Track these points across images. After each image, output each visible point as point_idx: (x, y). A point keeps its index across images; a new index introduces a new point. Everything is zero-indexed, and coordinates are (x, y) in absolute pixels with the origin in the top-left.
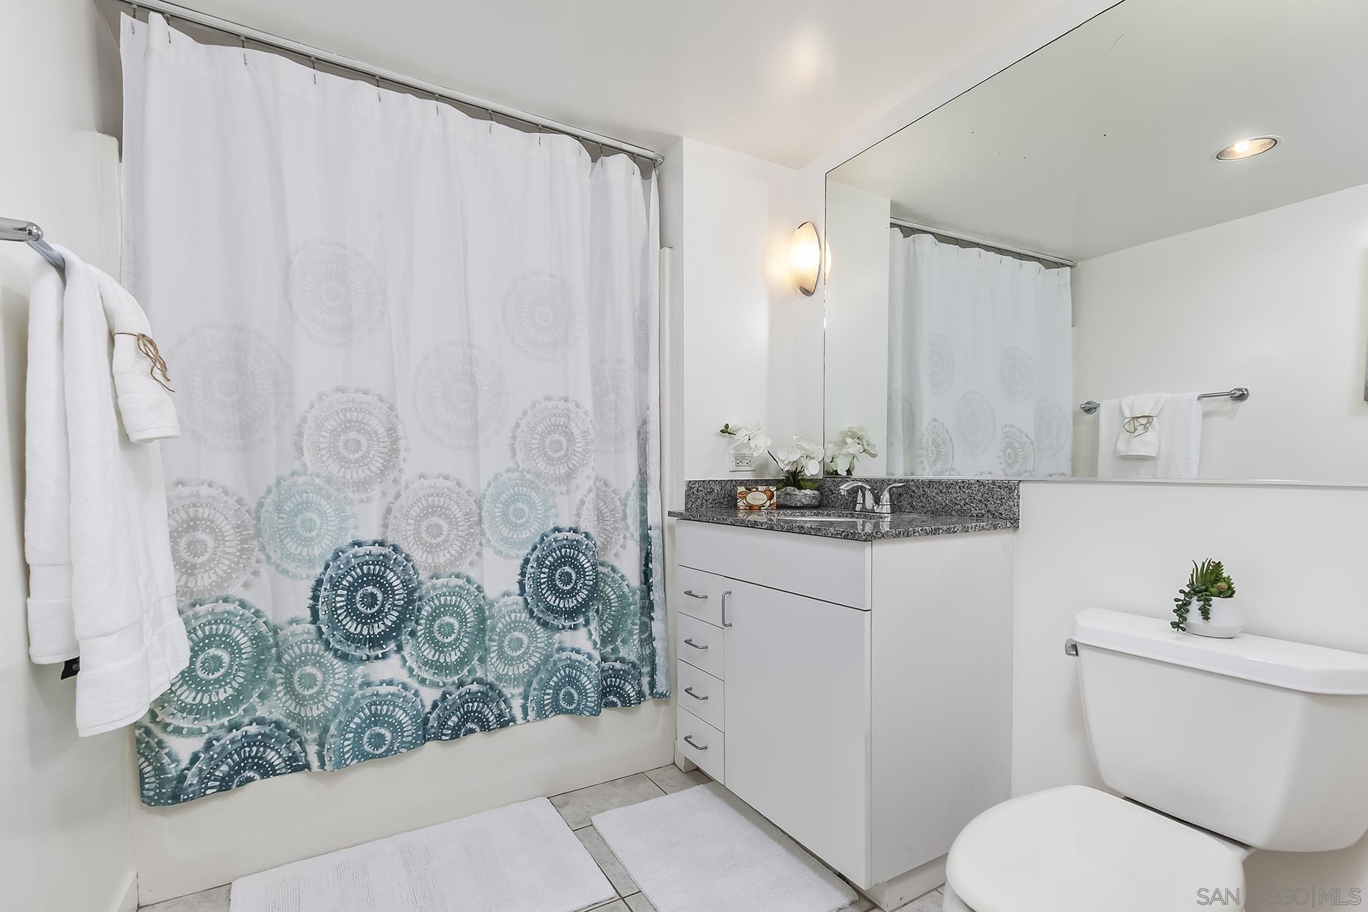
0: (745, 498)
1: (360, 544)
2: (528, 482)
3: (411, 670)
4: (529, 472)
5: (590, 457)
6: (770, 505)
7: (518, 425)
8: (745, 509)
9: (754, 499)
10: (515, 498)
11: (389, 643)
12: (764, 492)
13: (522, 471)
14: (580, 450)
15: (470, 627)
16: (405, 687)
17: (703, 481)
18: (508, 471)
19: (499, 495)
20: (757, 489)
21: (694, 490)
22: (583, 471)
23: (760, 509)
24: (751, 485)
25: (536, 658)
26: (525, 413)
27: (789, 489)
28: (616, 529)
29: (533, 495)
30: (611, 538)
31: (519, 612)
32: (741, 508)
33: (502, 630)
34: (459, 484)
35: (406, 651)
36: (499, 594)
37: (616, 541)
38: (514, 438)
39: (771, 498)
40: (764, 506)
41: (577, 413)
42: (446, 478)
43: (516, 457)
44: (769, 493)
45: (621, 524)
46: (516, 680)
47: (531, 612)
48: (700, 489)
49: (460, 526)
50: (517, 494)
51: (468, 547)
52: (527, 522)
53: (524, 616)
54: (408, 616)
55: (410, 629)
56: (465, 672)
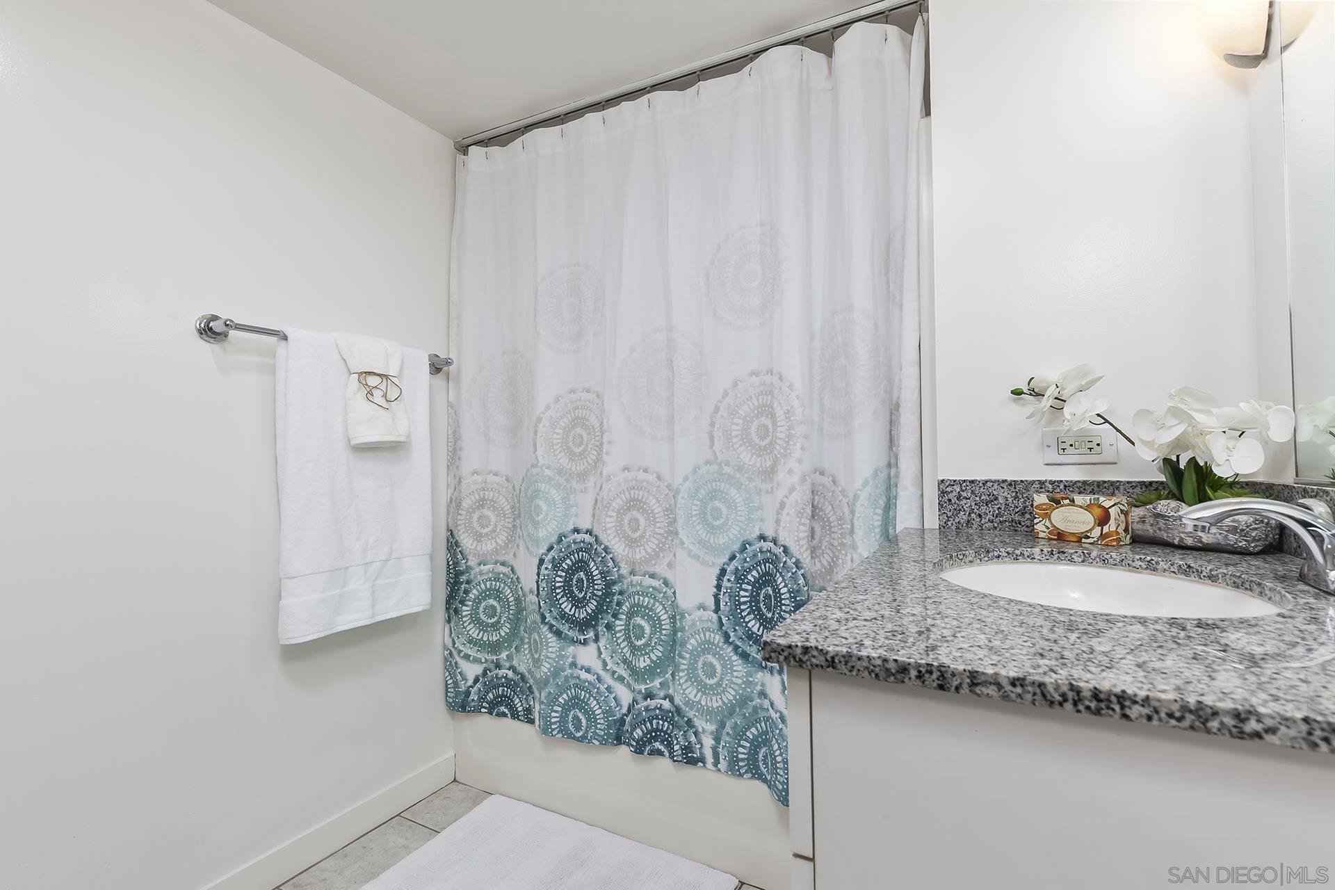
0: (1048, 516)
1: (576, 530)
2: (726, 476)
3: (605, 664)
4: (727, 464)
5: (795, 445)
6: (1102, 536)
7: (717, 409)
8: (1050, 539)
9: (1066, 520)
10: (713, 495)
11: (589, 630)
12: (1088, 508)
13: (720, 464)
14: (783, 436)
15: (665, 635)
16: (599, 679)
17: (972, 482)
18: (707, 463)
19: (697, 490)
20: (1073, 501)
21: (951, 496)
22: (785, 463)
23: (1079, 541)
24: (1060, 493)
25: (730, 695)
26: (726, 395)
27: (1165, 506)
28: (843, 545)
29: (733, 492)
30: (838, 558)
31: (713, 632)
32: (1042, 535)
33: (695, 649)
34: (659, 478)
35: (602, 643)
36: (694, 605)
37: (843, 563)
38: (712, 424)
39: (1103, 520)
40: (1088, 537)
41: (780, 388)
42: (646, 471)
43: (714, 447)
44: (1098, 511)
45: (847, 541)
46: (708, 713)
47: (726, 636)
48: (964, 494)
49: (658, 522)
50: (715, 491)
51: (667, 546)
52: (725, 524)
53: (718, 638)
54: (605, 608)
55: (606, 622)
56: (657, 683)
